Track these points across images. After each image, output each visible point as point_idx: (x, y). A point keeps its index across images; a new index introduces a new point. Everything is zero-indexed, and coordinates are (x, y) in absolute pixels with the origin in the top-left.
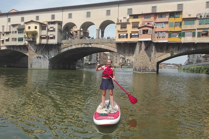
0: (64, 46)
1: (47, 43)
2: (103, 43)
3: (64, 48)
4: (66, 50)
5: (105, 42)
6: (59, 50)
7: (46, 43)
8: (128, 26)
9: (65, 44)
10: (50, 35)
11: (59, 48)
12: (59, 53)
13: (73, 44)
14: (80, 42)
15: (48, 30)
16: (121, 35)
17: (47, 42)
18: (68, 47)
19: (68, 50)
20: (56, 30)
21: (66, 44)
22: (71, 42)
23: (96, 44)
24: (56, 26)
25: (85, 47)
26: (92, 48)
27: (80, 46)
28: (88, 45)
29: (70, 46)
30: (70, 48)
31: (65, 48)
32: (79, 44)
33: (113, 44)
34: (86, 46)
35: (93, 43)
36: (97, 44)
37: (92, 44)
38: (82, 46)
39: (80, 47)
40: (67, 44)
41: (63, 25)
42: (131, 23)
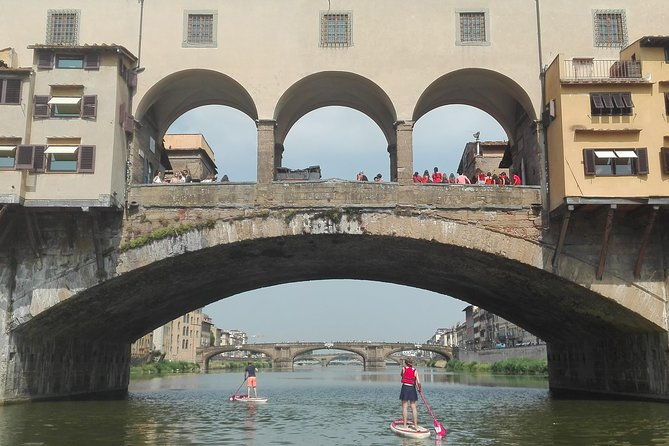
0: (144, 228)
1: (23, 199)
2: (445, 212)
3: (149, 241)
4: (159, 252)
5: (459, 203)
6: (106, 253)
7: (13, 199)
8: (637, 99)
9: (153, 215)
10: (53, 141)
11: (103, 241)
12: (101, 273)
13: (225, 214)
14: (278, 202)
15: (41, 109)
16: (600, 155)
17: (26, 188)
18: (183, 231)
19: (178, 257)
20: (108, 110)
21: (168, 214)
22: (208, 198)
23: (398, 214)
24: (103, 83)
25: (316, 231)
26: (365, 237)
27: (273, 228)
28: (336, 221)
29: (200, 228)
30: (194, 242)
31: (159, 239)
32: (265, 216)
33: (519, 216)
34: (321, 227)
35: (373, 210)
36: (401, 211)
37: (365, 217)
38: (295, 227)
39: (272, 234)
40: (175, 213)
41: (145, 83)
42: (656, 87)
